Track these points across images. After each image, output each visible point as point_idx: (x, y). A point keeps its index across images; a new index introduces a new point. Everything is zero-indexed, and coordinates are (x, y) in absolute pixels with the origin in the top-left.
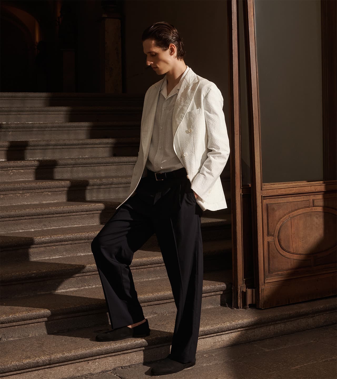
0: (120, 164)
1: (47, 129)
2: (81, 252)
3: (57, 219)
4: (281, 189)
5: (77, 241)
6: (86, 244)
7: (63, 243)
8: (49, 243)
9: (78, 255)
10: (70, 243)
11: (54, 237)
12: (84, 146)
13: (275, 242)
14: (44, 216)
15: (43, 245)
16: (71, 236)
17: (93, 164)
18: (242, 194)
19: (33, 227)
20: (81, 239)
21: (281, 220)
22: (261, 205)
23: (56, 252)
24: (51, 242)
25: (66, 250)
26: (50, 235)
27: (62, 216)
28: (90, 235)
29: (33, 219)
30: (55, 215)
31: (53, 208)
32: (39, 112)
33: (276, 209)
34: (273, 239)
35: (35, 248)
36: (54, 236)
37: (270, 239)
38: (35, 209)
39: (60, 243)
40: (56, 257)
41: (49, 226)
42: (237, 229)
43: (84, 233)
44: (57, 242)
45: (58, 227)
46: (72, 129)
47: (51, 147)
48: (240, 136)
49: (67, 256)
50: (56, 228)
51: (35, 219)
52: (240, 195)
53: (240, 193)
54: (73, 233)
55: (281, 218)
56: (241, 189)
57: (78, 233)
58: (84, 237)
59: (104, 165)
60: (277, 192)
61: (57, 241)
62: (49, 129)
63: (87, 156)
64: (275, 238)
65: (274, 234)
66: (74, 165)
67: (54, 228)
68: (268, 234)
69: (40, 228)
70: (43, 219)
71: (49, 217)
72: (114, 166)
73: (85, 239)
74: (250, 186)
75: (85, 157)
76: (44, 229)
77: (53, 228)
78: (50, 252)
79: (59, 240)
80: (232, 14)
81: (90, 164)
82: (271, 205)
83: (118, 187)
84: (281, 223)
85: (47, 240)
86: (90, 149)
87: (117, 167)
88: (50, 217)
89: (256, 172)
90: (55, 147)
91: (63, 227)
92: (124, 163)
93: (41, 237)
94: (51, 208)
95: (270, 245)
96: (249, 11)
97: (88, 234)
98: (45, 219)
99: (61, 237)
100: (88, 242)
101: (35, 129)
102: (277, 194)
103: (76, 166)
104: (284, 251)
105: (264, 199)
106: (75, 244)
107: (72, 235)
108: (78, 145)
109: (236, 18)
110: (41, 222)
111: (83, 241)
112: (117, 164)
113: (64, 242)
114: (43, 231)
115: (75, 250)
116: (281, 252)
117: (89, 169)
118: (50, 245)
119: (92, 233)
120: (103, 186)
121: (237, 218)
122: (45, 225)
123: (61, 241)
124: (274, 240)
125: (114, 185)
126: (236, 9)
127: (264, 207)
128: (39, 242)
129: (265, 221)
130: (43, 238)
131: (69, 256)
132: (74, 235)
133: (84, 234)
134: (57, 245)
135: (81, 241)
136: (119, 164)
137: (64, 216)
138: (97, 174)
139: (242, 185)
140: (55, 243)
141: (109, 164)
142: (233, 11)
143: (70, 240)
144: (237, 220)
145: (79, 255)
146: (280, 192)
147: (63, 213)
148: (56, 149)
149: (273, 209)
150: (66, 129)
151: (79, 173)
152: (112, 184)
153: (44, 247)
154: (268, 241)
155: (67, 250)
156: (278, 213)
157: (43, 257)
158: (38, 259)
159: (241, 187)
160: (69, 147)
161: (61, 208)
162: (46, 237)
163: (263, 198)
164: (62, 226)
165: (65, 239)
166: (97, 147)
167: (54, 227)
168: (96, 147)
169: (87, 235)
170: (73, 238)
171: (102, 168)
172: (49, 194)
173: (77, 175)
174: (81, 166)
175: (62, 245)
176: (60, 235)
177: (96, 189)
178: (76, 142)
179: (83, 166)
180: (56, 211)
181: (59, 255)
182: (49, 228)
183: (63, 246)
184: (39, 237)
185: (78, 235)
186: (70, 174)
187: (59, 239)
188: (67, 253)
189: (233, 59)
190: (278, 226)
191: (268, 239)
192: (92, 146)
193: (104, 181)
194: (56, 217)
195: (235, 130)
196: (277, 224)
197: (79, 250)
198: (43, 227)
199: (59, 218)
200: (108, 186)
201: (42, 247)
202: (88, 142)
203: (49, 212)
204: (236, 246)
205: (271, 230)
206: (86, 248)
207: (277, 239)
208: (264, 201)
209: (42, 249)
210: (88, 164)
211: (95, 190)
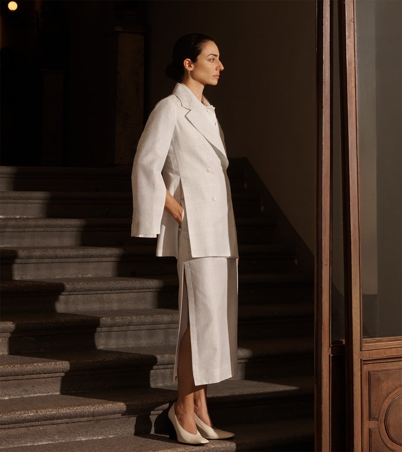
0: (142, 290)
1: (27, 230)
2: (82, 436)
3: (45, 380)
4: (391, 348)
5: (77, 419)
6: (89, 423)
7: (55, 421)
8: (34, 421)
9: (76, 440)
10: (66, 422)
11: (42, 413)
12: (86, 259)
13: (380, 429)
14: (26, 377)
15: (24, 425)
16: (68, 411)
17: (101, 290)
18: (332, 355)
19: (7, 393)
20: (82, 416)
21: (391, 395)
22: (360, 373)
23: (44, 435)
24: (37, 420)
25: (59, 432)
26: (35, 410)
27: (52, 377)
28: (96, 409)
29: (8, 380)
30: (42, 376)
31: (40, 364)
32: (15, 199)
33: (382, 379)
34: (377, 425)
35: (12, 428)
36: (42, 410)
37: (373, 425)
38: (11, 366)
39: (51, 421)
40: (44, 443)
41: (33, 391)
42: (322, 408)
43: (87, 407)
44: (45, 420)
45: (47, 393)
46: (66, 229)
47: (34, 261)
48: (331, 267)
49: (60, 441)
50: (42, 395)
51: (11, 382)
52: (328, 356)
53: (328, 354)
54: (71, 407)
55: (390, 393)
56: (330, 348)
57: (78, 406)
58: (87, 413)
59: (117, 291)
60: (385, 354)
61: (46, 418)
62: (31, 229)
63: (90, 275)
64: (381, 423)
65: (378, 417)
66: (70, 291)
67: (40, 395)
68: (370, 418)
69: (18, 395)
70: (23, 381)
71: (33, 379)
72: (133, 293)
73: (88, 416)
74: (344, 343)
75: (86, 277)
76: (24, 396)
77: (38, 395)
78: (34, 435)
79: (49, 417)
80: (323, 84)
81: (95, 291)
82: (375, 373)
83: (140, 330)
84: (390, 400)
85: (31, 416)
86: (95, 265)
87: (137, 295)
88: (34, 377)
89: (353, 323)
90: (41, 261)
91: (54, 394)
92: (149, 289)
93: (22, 413)
94: (36, 364)
95: (373, 434)
96: (349, 81)
97: (94, 409)
98: (26, 381)
99: (52, 413)
100: (93, 420)
101: (9, 230)
102: (385, 356)
103: (74, 293)
104: (394, 444)
105: (364, 364)
106: (74, 422)
107: (70, 409)
108: (77, 257)
109: (329, 90)
110: (20, 386)
111: (85, 419)
112: (138, 290)
113: (57, 421)
114: (22, 399)
115: (72, 432)
116: (389, 445)
117: (94, 298)
118: (34, 424)
119: (99, 407)
120: (117, 328)
121: (322, 392)
122: (26, 391)
123: (52, 418)
124: (378, 427)
125: (132, 326)
126: (329, 77)
127: (364, 377)
128: (18, 419)
129: (366, 398)
130: (24, 414)
131: (64, 441)
132: (73, 409)
133: (87, 409)
134: (45, 424)
135: (82, 419)
136: (140, 291)
137: (56, 377)
138: (107, 307)
139: (332, 342)
140: (43, 422)
141: (125, 291)
142: (325, 80)
143: (66, 417)
144: (323, 395)
145: (78, 439)
146: (389, 353)
147: (55, 373)
148: (42, 263)
149: (379, 379)
150: (58, 229)
151: (77, 304)
152: (130, 324)
153: (26, 427)
154: (369, 428)
155: (61, 432)
156: (385, 386)
157: (24, 442)
158: (16, 446)
159: (330, 345)
160: (63, 260)
161: (51, 364)
162: (30, 412)
163: (363, 362)
164: (52, 392)
165: (59, 415)
166: (107, 261)
167: (39, 393)
168: (104, 261)
169: (92, 409)
170: (70, 414)
171: (114, 296)
172: (32, 339)
173: (74, 308)
174: (82, 293)
175: (53, 424)
176: (51, 410)
177: (105, 332)
178: (74, 253)
179: (85, 293)
180: (44, 369)
181: (47, 439)
182: (32, 395)
183: (54, 426)
184: (19, 413)
185: (78, 410)
186: (63, 305)
187: (49, 415)
188: (60, 437)
189: (322, 151)
190: (386, 405)
191: (370, 424)
192: (99, 259)
193: (118, 319)
194: (43, 378)
195: (323, 259)
196: (384, 402)
197: (79, 433)
198: (23, 393)
199: (47, 379)
200: (124, 328)
201: (22, 427)
202: (92, 254)
203: (33, 371)
204: (321, 435)
205: (373, 411)
206: (89, 429)
207: (384, 424)
208: (365, 367)
209: (23, 430)
210: (93, 290)
211: (103, 334)
